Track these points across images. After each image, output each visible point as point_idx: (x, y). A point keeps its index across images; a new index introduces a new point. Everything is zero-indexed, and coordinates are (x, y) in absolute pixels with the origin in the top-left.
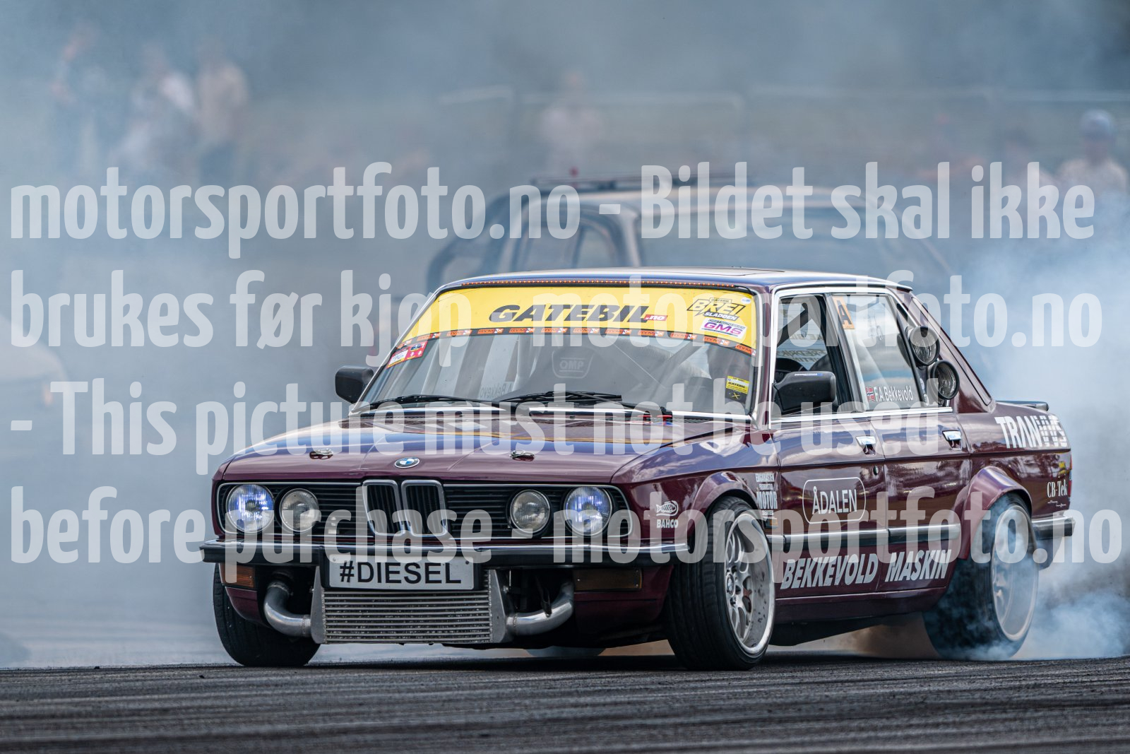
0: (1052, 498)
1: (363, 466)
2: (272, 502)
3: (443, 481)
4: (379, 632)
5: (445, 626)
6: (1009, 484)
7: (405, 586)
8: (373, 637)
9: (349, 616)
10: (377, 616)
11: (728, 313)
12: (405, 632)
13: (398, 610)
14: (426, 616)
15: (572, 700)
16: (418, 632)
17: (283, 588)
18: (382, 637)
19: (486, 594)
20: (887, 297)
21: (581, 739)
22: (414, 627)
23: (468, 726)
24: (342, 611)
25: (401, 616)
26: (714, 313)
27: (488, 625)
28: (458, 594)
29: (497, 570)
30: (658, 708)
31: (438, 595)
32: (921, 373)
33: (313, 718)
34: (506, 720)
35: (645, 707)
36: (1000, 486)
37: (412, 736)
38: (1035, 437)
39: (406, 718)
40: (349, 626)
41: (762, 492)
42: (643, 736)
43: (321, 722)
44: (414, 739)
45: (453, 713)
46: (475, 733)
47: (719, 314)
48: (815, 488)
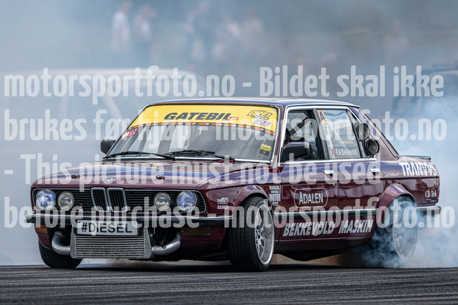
0: (428, 198)
1: (91, 182)
2: (55, 197)
3: (124, 189)
4: (98, 253)
5: (126, 251)
6: (403, 191)
7: (108, 233)
8: (96, 256)
9: (86, 247)
10: (97, 247)
11: (264, 116)
12: (109, 253)
13: (106, 244)
14: (118, 247)
16: (115, 253)
17: (60, 234)
18: (99, 256)
19: (143, 237)
20: (346, 110)
21: (397, 292)
22: (113, 251)
23: (351, 286)
24: (83, 244)
25: (108, 247)
26: (258, 117)
27: (143, 251)
28: (131, 237)
30: (429, 279)
31: (123, 238)
32: (362, 144)
33: (289, 283)
34: (367, 284)
35: (423, 278)
36: (399, 192)
37: (329, 290)
38: (419, 171)
39: (326, 283)
40: (86, 251)
41: (272, 194)
42: (422, 291)
43: (292, 285)
44: (329, 292)
45: (346, 281)
46: (354, 289)
47: (261, 117)
48: (301, 192)
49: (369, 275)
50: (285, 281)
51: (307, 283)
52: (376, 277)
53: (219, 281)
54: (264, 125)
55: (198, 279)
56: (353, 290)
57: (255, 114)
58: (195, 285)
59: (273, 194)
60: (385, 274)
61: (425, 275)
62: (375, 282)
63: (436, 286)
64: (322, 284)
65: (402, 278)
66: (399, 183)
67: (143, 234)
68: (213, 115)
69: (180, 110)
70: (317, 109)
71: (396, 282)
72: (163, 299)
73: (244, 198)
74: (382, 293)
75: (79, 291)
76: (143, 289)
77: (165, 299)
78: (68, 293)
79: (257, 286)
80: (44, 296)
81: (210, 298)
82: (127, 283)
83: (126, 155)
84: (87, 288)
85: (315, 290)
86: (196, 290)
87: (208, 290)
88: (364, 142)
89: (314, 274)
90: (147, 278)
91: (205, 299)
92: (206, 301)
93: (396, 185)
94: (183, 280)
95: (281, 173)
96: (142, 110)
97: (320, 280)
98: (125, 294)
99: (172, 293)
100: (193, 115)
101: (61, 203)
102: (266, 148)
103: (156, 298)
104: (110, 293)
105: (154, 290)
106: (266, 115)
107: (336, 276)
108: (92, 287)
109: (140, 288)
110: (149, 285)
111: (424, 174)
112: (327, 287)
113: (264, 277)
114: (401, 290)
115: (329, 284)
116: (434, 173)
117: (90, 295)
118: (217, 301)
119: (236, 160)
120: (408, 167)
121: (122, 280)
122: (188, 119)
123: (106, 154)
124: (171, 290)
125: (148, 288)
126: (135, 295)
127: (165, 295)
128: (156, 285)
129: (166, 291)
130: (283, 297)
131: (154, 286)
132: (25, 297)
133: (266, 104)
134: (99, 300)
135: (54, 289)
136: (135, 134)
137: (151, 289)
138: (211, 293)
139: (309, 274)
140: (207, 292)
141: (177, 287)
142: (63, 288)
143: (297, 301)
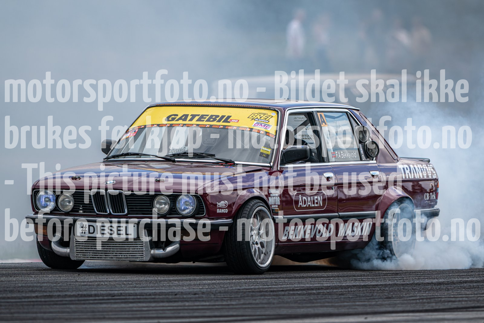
1: (92, 184)
2: (55, 198)
6: (402, 193)
8: (95, 258)
9: (85, 248)
11: (265, 119)
12: (109, 256)
13: (106, 246)
14: (117, 249)
16: (114, 256)
18: (99, 258)
22: (112, 253)
25: (107, 249)
26: (259, 119)
27: (143, 253)
29: (147, 230)
32: (362, 146)
36: (398, 195)
38: (419, 173)
40: (85, 253)
41: (272, 197)
47: (261, 119)
48: (300, 195)
53: (388, 275)
57: (256, 116)
68: (214, 117)
69: (180, 111)
70: (317, 112)
72: (335, 292)
73: (244, 201)
75: (256, 284)
77: (337, 292)
78: (246, 286)
79: (424, 279)
80: (223, 289)
81: (379, 291)
82: (301, 277)
83: (126, 157)
84: (263, 281)
86: (366, 284)
87: (377, 283)
91: (375, 292)
92: (376, 294)
93: (396, 188)
98: (299, 287)
99: (344, 286)
100: (193, 116)
101: (61, 204)
102: (266, 151)
103: (328, 291)
104: (285, 286)
105: (326, 284)
106: (266, 118)
109: (314, 282)
111: (423, 176)
116: (433, 175)
117: (266, 288)
118: (386, 294)
119: (236, 162)
120: (407, 169)
122: (189, 121)
123: (107, 154)
124: (343, 283)
125: (321, 282)
126: (308, 288)
127: (337, 288)
128: (329, 278)
129: (338, 285)
130: (448, 290)
132: (205, 290)
133: (266, 107)
134: (275, 293)
135: (232, 283)
137: (324, 282)
138: (380, 286)
140: (377, 285)
141: (349, 281)
142: (240, 282)
143: (462, 294)
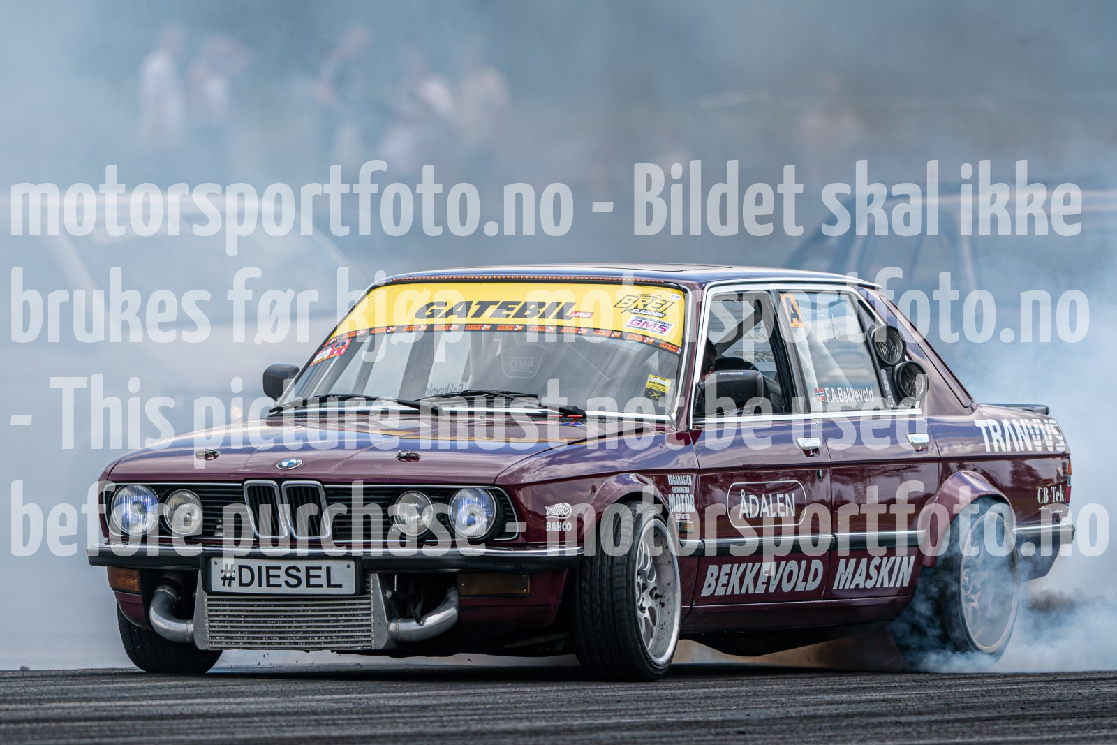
1: (245, 468)
3: (323, 483)
4: (261, 638)
5: (328, 632)
6: (985, 487)
7: (285, 590)
8: (256, 643)
9: (231, 622)
10: (259, 622)
11: (655, 309)
12: (287, 638)
14: (308, 621)
15: (828, 698)
16: (300, 638)
17: (169, 593)
18: (264, 643)
19: (369, 598)
20: (849, 295)
21: (836, 736)
22: (296, 632)
23: (724, 723)
24: (225, 616)
25: (283, 622)
27: (370, 631)
28: (341, 599)
29: (379, 575)
30: (913, 706)
31: (320, 600)
32: (887, 374)
33: (571, 715)
34: (762, 717)
35: (900, 704)
36: (974, 490)
37: (668, 733)
38: (1023, 440)
39: (663, 716)
40: (232, 632)
41: (675, 494)
42: (897, 734)
43: (579, 719)
44: (671, 736)
45: (710, 711)
46: (732, 730)
47: (646, 310)
49: (766, 696)
50: (563, 709)
51: (615, 716)
52: (783, 699)
54: (655, 329)
55: (350, 705)
56: (727, 733)
57: (633, 302)
58: (342, 719)
59: (677, 495)
60: (807, 694)
61: (903, 696)
62: (781, 712)
63: (930, 723)
64: (653, 718)
65: (849, 703)
66: (975, 470)
67: (369, 590)
70: (780, 292)
71: (834, 712)
74: (800, 740)
76: (217, 730)
85: (636, 733)
88: (891, 372)
89: (633, 692)
90: (226, 704)
93: (967, 474)
94: (313, 707)
95: (697, 444)
96: (365, 292)
97: (649, 708)
100: (484, 305)
102: (659, 386)
106: (659, 306)
107: (688, 698)
108: (91, 726)
110: (231, 719)
111: (1034, 447)
112: (666, 724)
113: (512, 700)
114: (846, 733)
115: (669, 718)
116: (1057, 445)
119: (587, 413)
120: (995, 431)
121: (166, 708)
122: (473, 316)
123: (277, 401)
131: (243, 723)
133: (658, 280)
136: (345, 352)
139: (620, 693)
